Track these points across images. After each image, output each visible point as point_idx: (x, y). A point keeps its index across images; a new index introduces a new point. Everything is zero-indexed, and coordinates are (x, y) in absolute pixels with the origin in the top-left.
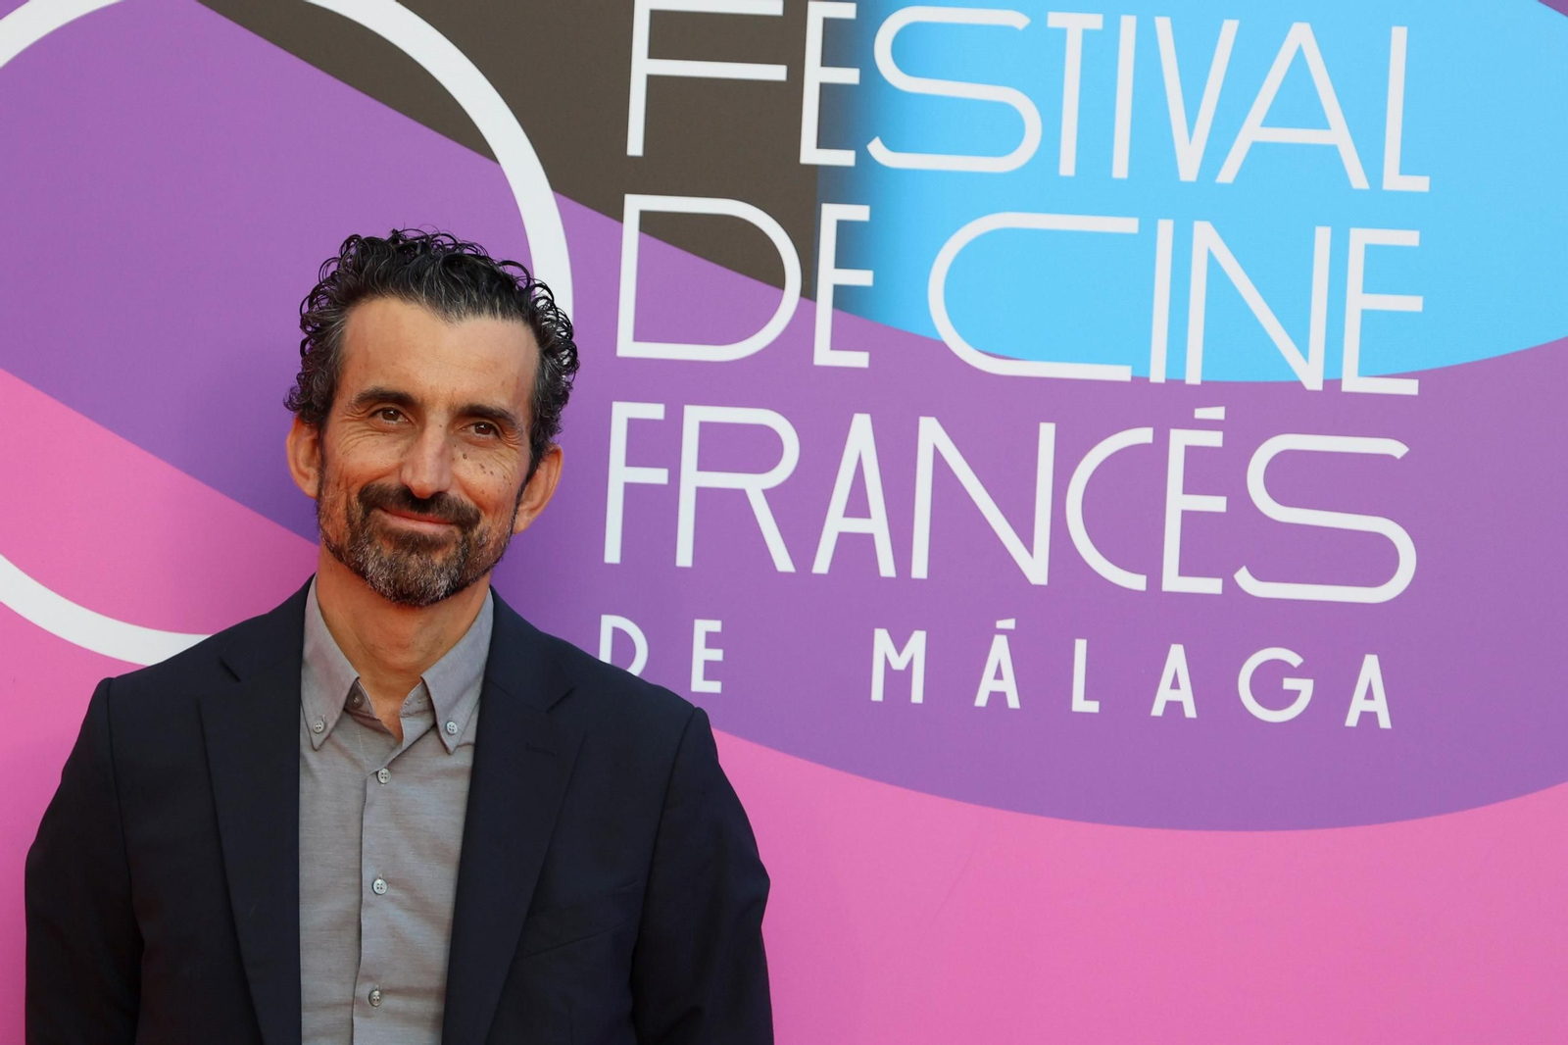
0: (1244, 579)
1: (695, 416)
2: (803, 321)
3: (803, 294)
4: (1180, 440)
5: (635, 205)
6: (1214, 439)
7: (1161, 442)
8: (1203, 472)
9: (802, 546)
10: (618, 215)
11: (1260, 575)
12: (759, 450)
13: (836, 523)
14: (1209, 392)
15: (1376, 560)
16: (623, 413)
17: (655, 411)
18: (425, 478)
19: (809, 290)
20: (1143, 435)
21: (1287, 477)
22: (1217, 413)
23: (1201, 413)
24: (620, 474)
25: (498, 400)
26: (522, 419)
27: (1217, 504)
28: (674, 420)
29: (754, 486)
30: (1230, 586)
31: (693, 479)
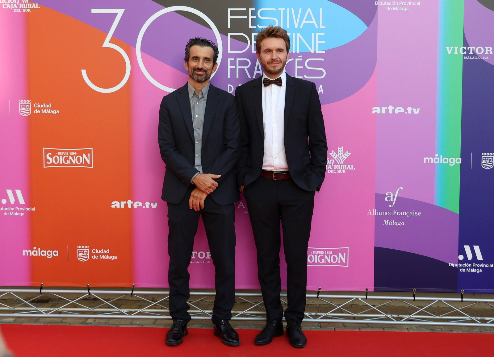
0: (305, 76)
1: (238, 60)
2: (250, 47)
3: (250, 44)
4: (297, 60)
5: (229, 34)
6: (301, 59)
7: (295, 60)
8: (300, 63)
9: (252, 75)
10: (227, 36)
11: (307, 76)
12: (246, 63)
13: (256, 72)
14: (300, 54)
15: (321, 73)
16: (229, 60)
17: (233, 59)
18: (200, 66)
19: (251, 44)
20: (292, 59)
21: (310, 64)
22: (301, 56)
23: (299, 56)
24: (229, 67)
25: (209, 57)
26: (212, 59)
27: (302, 67)
28: (235, 60)
29: (245, 68)
30: (304, 77)
31: (238, 67)
